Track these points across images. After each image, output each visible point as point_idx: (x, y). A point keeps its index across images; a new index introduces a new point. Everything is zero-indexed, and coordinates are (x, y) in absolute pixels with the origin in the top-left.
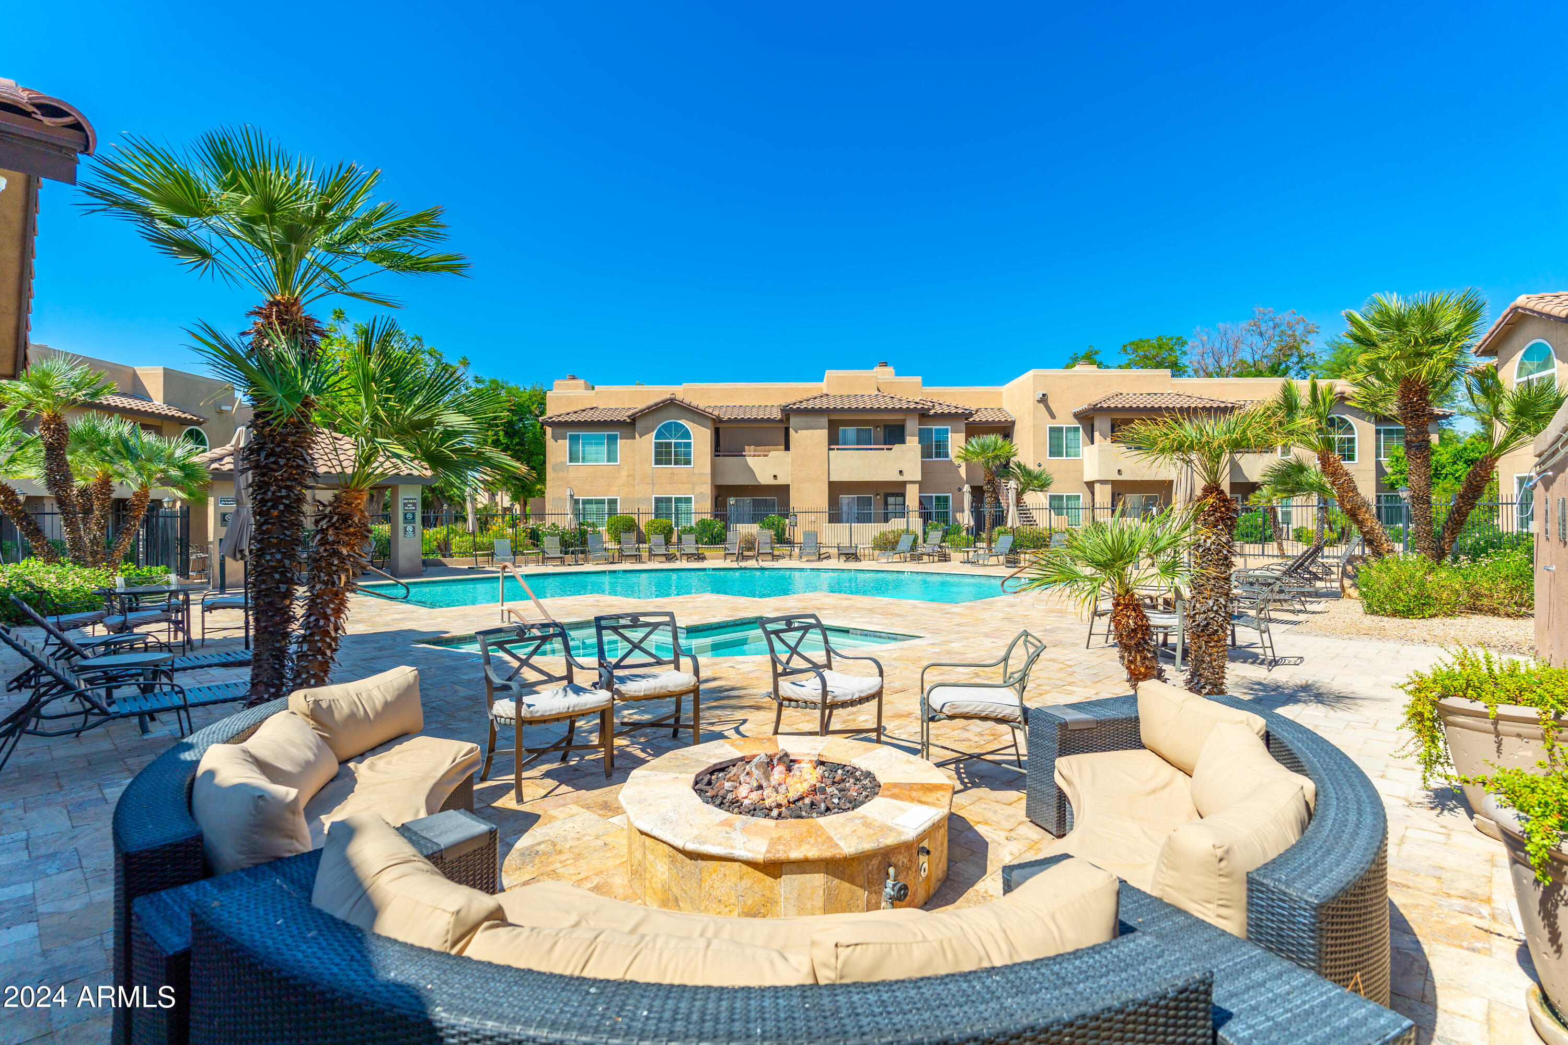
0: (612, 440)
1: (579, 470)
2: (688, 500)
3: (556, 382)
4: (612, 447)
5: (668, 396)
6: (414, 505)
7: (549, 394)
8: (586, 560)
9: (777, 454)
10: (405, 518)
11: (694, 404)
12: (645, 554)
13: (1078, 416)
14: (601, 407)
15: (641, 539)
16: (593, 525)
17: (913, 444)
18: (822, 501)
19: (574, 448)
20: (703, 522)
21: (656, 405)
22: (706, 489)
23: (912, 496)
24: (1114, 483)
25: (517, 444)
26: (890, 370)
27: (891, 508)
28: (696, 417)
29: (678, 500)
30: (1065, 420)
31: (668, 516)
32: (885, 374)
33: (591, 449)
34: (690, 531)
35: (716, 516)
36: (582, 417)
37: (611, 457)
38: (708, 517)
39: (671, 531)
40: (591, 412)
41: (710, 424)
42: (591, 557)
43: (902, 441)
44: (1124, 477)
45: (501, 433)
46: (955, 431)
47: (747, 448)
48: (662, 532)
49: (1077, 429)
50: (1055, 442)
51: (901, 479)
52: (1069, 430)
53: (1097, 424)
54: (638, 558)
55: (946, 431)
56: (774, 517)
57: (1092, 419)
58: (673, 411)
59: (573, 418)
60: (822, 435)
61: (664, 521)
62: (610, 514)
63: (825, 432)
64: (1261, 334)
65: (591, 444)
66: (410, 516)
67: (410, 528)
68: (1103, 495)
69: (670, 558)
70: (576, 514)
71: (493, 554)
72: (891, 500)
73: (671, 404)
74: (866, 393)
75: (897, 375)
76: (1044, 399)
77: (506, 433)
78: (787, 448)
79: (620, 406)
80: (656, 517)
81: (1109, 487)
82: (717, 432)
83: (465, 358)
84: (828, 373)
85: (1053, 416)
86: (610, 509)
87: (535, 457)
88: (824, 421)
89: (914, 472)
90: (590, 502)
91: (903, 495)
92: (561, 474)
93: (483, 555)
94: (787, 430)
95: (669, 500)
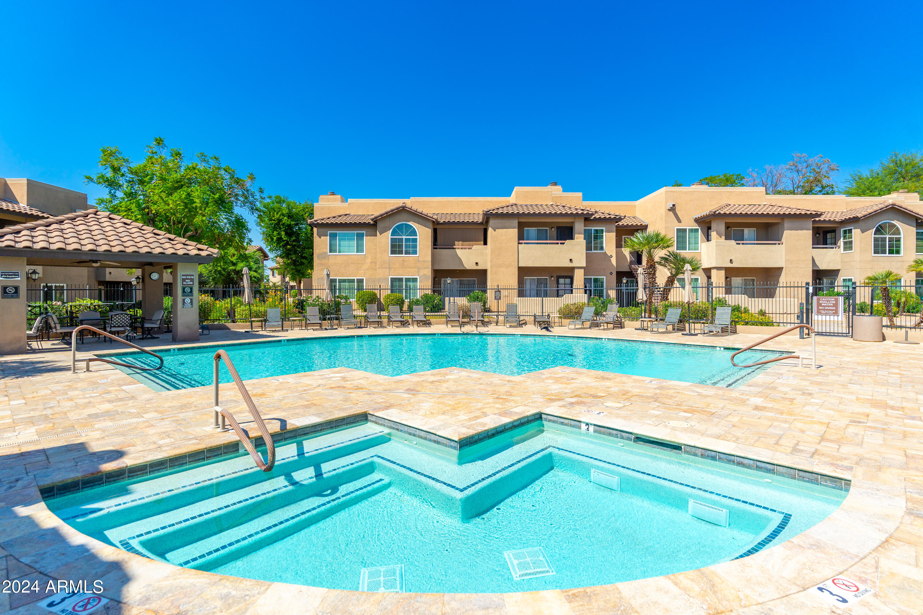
0: (360, 237)
1: (335, 259)
2: (415, 280)
3: (321, 197)
4: (360, 242)
5: (401, 205)
6: (192, 280)
7: (316, 205)
8: (340, 325)
9: (478, 247)
10: (184, 291)
11: (420, 210)
12: (385, 321)
13: (697, 220)
14: (352, 214)
15: (381, 308)
16: (346, 298)
17: (579, 240)
18: (513, 281)
19: (333, 242)
20: (426, 296)
21: (392, 211)
22: (428, 272)
23: (579, 277)
24: (727, 270)
25: (294, 241)
26: (559, 188)
27: (561, 287)
28: (420, 220)
29: (408, 280)
30: (689, 224)
31: (401, 291)
32: (557, 190)
33: (345, 243)
34: (417, 303)
35: (434, 291)
36: (339, 221)
37: (359, 249)
38: (429, 292)
39: (402, 302)
40: (345, 218)
41: (431, 225)
42: (343, 322)
43: (571, 237)
44: (734, 265)
45: (283, 233)
46: (608, 231)
47: (456, 243)
48: (397, 304)
49: (696, 230)
50: (680, 240)
51: (571, 265)
52: (691, 230)
53: (714, 226)
54: (380, 324)
55: (602, 231)
56: (477, 292)
57: (710, 222)
58: (404, 216)
59: (333, 221)
60: (514, 232)
61: (397, 295)
62: (358, 289)
63: (516, 231)
64: (798, 171)
65: (345, 239)
66: (188, 290)
67: (188, 300)
68: (718, 278)
69: (404, 324)
70: (332, 289)
71: (265, 321)
72: (561, 281)
73: (402, 210)
74: (544, 203)
75: (564, 191)
76: (673, 209)
77: (286, 234)
78: (485, 243)
79: (366, 213)
80: (392, 292)
81: (723, 272)
82: (435, 231)
83: (252, 174)
84: (516, 189)
85: (679, 221)
86: (358, 286)
87: (307, 250)
88: (515, 222)
89: (580, 260)
90: (344, 281)
91: (572, 278)
92: (324, 261)
93: (257, 321)
94: (485, 231)
95: (401, 280)
